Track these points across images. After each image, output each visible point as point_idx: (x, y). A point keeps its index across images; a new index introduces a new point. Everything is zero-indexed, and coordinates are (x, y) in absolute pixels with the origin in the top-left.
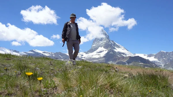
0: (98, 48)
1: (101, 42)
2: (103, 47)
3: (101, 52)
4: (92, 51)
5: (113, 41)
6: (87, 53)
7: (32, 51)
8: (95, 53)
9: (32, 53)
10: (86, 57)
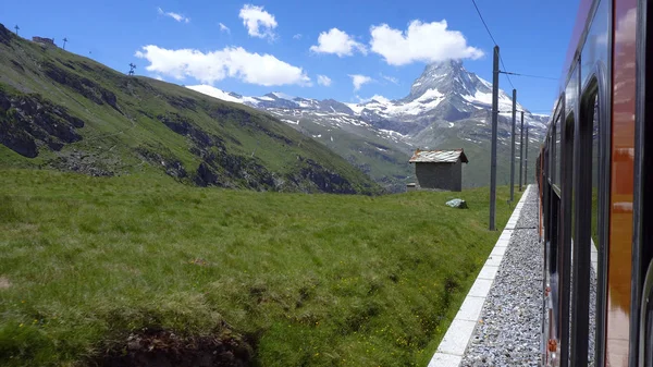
0: (425, 91)
1: (436, 76)
2: (436, 90)
3: (429, 101)
4: (410, 98)
5: (472, 75)
6: (396, 103)
7: (271, 95)
8: (416, 103)
9: (270, 99)
10: (392, 113)
